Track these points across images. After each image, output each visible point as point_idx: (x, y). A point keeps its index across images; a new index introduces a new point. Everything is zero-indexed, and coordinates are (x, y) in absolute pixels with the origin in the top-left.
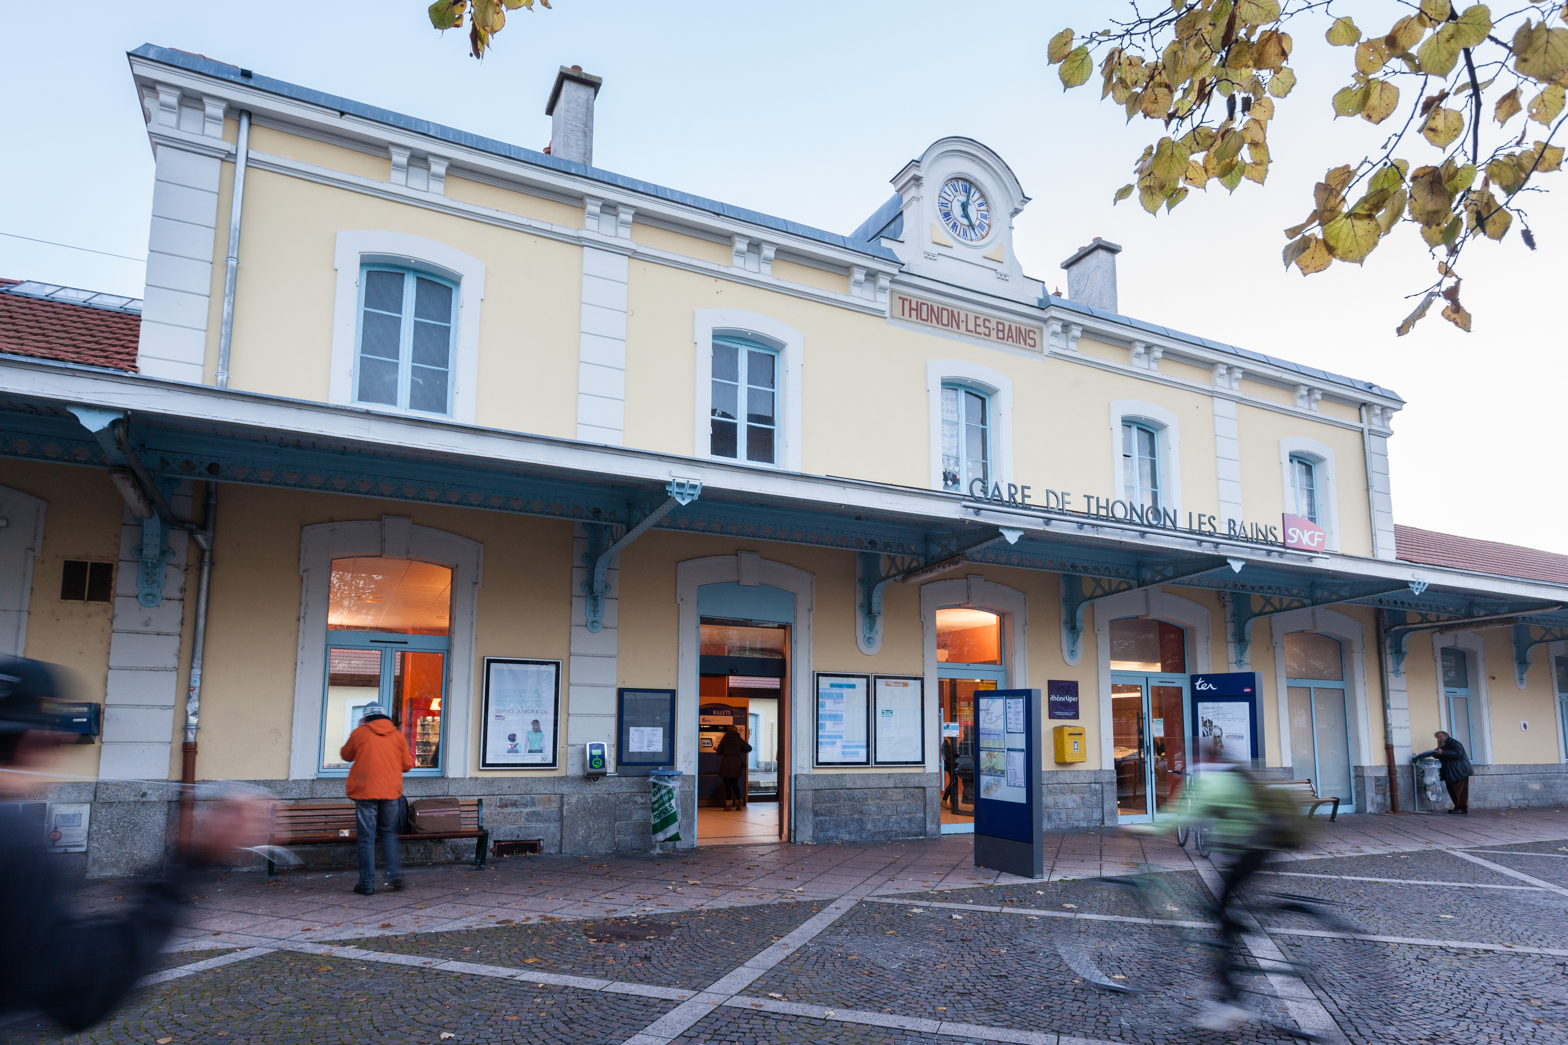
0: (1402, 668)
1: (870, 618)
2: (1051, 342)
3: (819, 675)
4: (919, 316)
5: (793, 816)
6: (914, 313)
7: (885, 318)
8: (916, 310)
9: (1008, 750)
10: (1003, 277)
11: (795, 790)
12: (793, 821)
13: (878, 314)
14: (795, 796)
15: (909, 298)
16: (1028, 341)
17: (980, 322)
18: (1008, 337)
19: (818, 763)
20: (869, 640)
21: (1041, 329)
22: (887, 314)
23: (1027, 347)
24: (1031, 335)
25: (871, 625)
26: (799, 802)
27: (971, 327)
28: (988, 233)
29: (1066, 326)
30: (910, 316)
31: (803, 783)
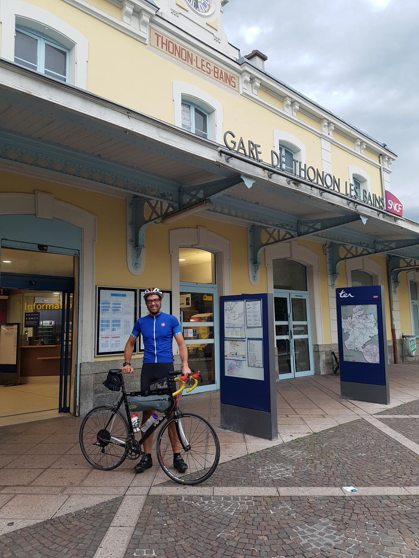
0: (397, 290)
1: (137, 250)
2: (243, 87)
3: (100, 289)
4: (168, 49)
5: (78, 396)
6: (164, 46)
7: (146, 44)
8: (166, 45)
9: (249, 339)
10: (217, 40)
11: (80, 375)
12: (78, 399)
13: (141, 40)
14: (80, 380)
15: (161, 35)
16: (232, 83)
17: (204, 63)
18: (220, 77)
19: (98, 354)
20: (136, 265)
21: (238, 77)
22: (147, 42)
23: (231, 86)
24: (233, 79)
25: (138, 255)
26: (82, 384)
27: (199, 65)
28: (208, 11)
29: (252, 79)
30: (162, 48)
31: (86, 369)
